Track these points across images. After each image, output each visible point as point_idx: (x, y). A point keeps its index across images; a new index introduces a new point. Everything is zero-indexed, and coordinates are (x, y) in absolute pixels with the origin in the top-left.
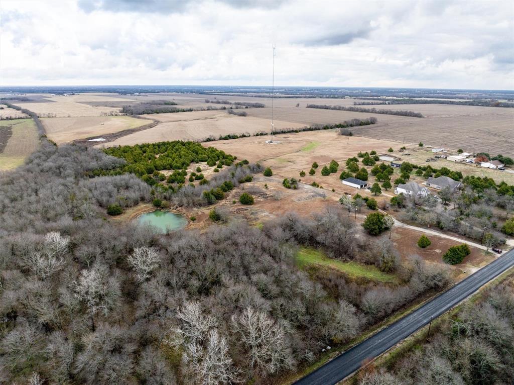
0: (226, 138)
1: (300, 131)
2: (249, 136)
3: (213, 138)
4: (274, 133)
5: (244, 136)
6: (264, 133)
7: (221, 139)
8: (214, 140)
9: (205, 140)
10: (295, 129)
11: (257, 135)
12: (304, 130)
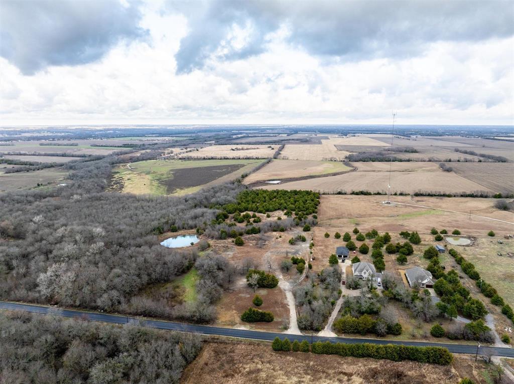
0: (357, 194)
1: (455, 196)
2: (386, 194)
3: (343, 192)
4: (417, 195)
5: (379, 194)
6: (404, 193)
7: (353, 193)
8: (346, 194)
9: (335, 193)
10: (447, 193)
11: (396, 194)
12: (462, 196)
